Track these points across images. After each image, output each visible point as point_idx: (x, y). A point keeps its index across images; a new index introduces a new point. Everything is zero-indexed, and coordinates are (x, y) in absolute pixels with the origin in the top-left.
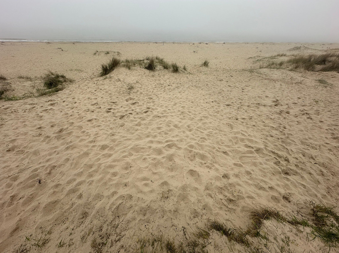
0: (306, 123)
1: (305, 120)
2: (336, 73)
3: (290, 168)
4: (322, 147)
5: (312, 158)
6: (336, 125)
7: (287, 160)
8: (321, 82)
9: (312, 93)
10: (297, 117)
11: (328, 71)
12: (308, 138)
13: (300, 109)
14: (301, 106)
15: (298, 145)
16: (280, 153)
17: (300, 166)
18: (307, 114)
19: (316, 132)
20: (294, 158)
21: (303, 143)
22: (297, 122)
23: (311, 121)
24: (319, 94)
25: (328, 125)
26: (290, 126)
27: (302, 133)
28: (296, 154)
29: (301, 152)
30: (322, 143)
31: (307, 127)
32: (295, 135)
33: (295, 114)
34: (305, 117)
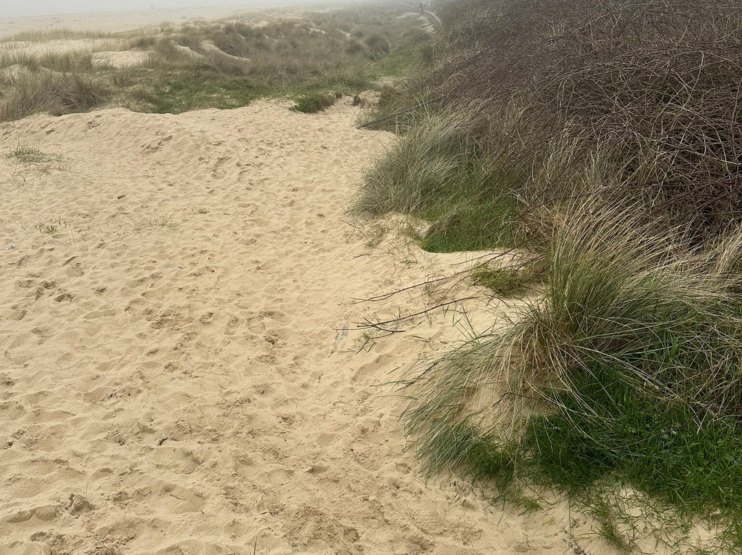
0: (63, 320)
1: (55, 313)
2: (48, 119)
3: (105, 525)
4: (147, 372)
5: (145, 430)
6: (142, 281)
7: (82, 506)
8: (24, 160)
9: (21, 207)
10: (24, 313)
11: (23, 115)
12: (98, 368)
13: (16, 279)
14: (14, 267)
15: (85, 419)
16: (42, 500)
17: (130, 491)
18: (47, 286)
19: (106, 336)
20: (96, 476)
21: (93, 399)
22: (36, 331)
23: (73, 306)
24: (42, 202)
25: (125, 293)
26: (22, 362)
27: (72, 364)
28: (95, 455)
29: (106, 434)
30: (142, 358)
31: (76, 333)
32: (56, 389)
33: (14, 308)
34: (48, 300)
